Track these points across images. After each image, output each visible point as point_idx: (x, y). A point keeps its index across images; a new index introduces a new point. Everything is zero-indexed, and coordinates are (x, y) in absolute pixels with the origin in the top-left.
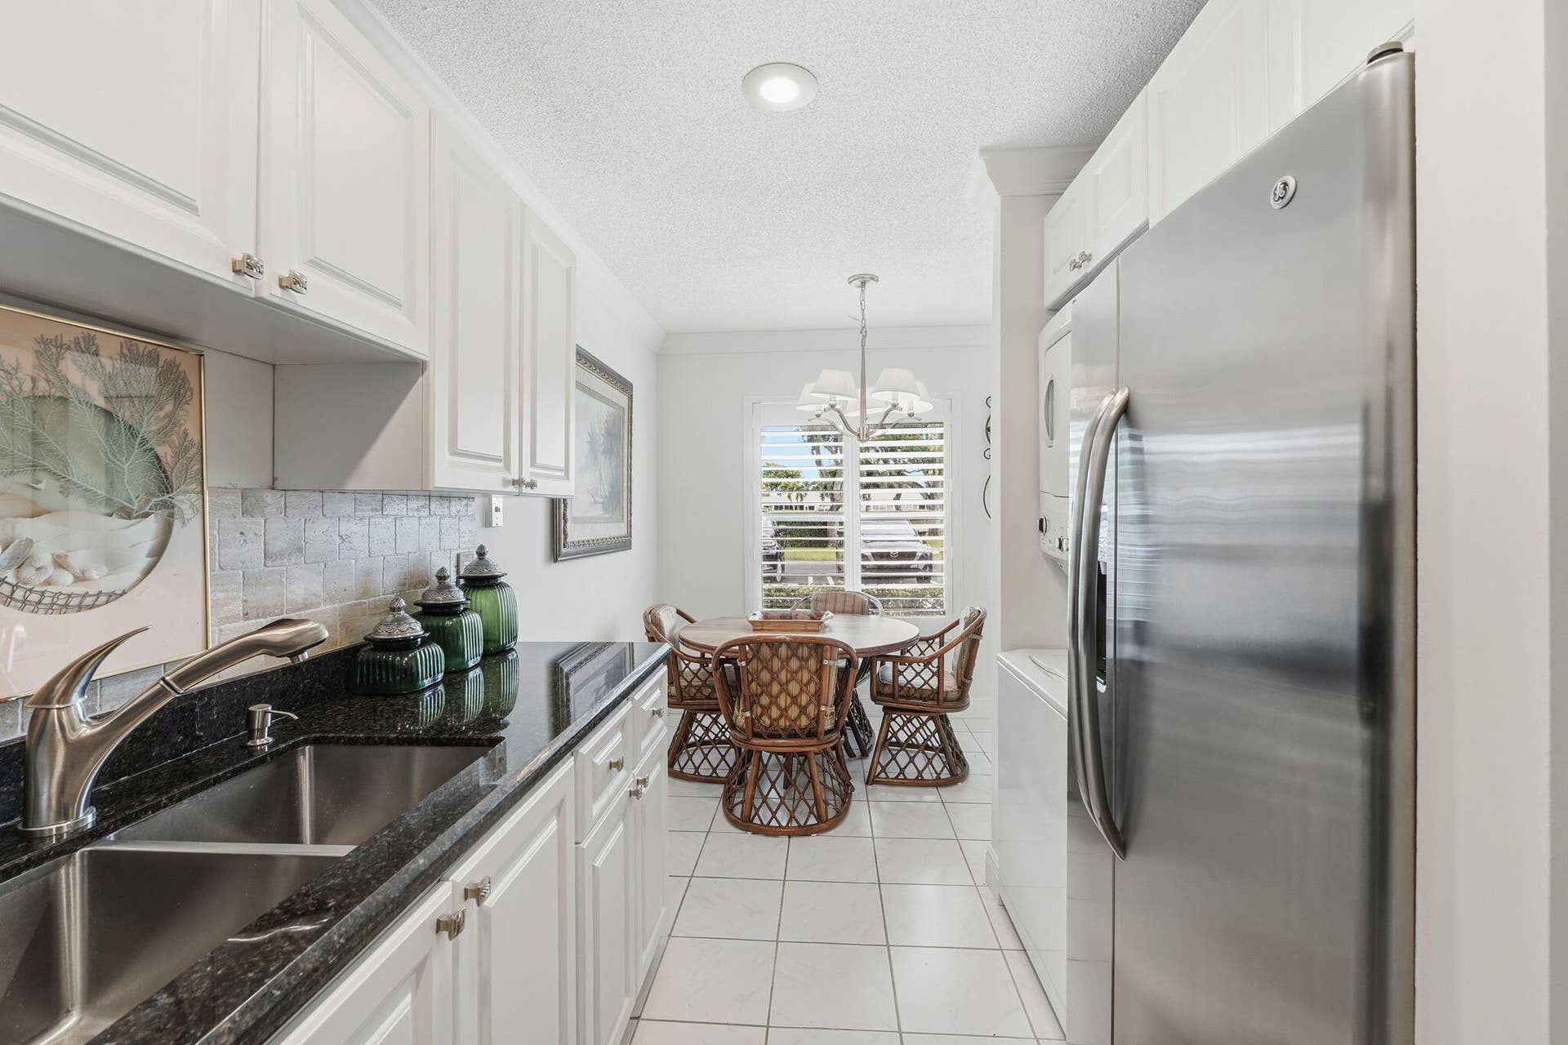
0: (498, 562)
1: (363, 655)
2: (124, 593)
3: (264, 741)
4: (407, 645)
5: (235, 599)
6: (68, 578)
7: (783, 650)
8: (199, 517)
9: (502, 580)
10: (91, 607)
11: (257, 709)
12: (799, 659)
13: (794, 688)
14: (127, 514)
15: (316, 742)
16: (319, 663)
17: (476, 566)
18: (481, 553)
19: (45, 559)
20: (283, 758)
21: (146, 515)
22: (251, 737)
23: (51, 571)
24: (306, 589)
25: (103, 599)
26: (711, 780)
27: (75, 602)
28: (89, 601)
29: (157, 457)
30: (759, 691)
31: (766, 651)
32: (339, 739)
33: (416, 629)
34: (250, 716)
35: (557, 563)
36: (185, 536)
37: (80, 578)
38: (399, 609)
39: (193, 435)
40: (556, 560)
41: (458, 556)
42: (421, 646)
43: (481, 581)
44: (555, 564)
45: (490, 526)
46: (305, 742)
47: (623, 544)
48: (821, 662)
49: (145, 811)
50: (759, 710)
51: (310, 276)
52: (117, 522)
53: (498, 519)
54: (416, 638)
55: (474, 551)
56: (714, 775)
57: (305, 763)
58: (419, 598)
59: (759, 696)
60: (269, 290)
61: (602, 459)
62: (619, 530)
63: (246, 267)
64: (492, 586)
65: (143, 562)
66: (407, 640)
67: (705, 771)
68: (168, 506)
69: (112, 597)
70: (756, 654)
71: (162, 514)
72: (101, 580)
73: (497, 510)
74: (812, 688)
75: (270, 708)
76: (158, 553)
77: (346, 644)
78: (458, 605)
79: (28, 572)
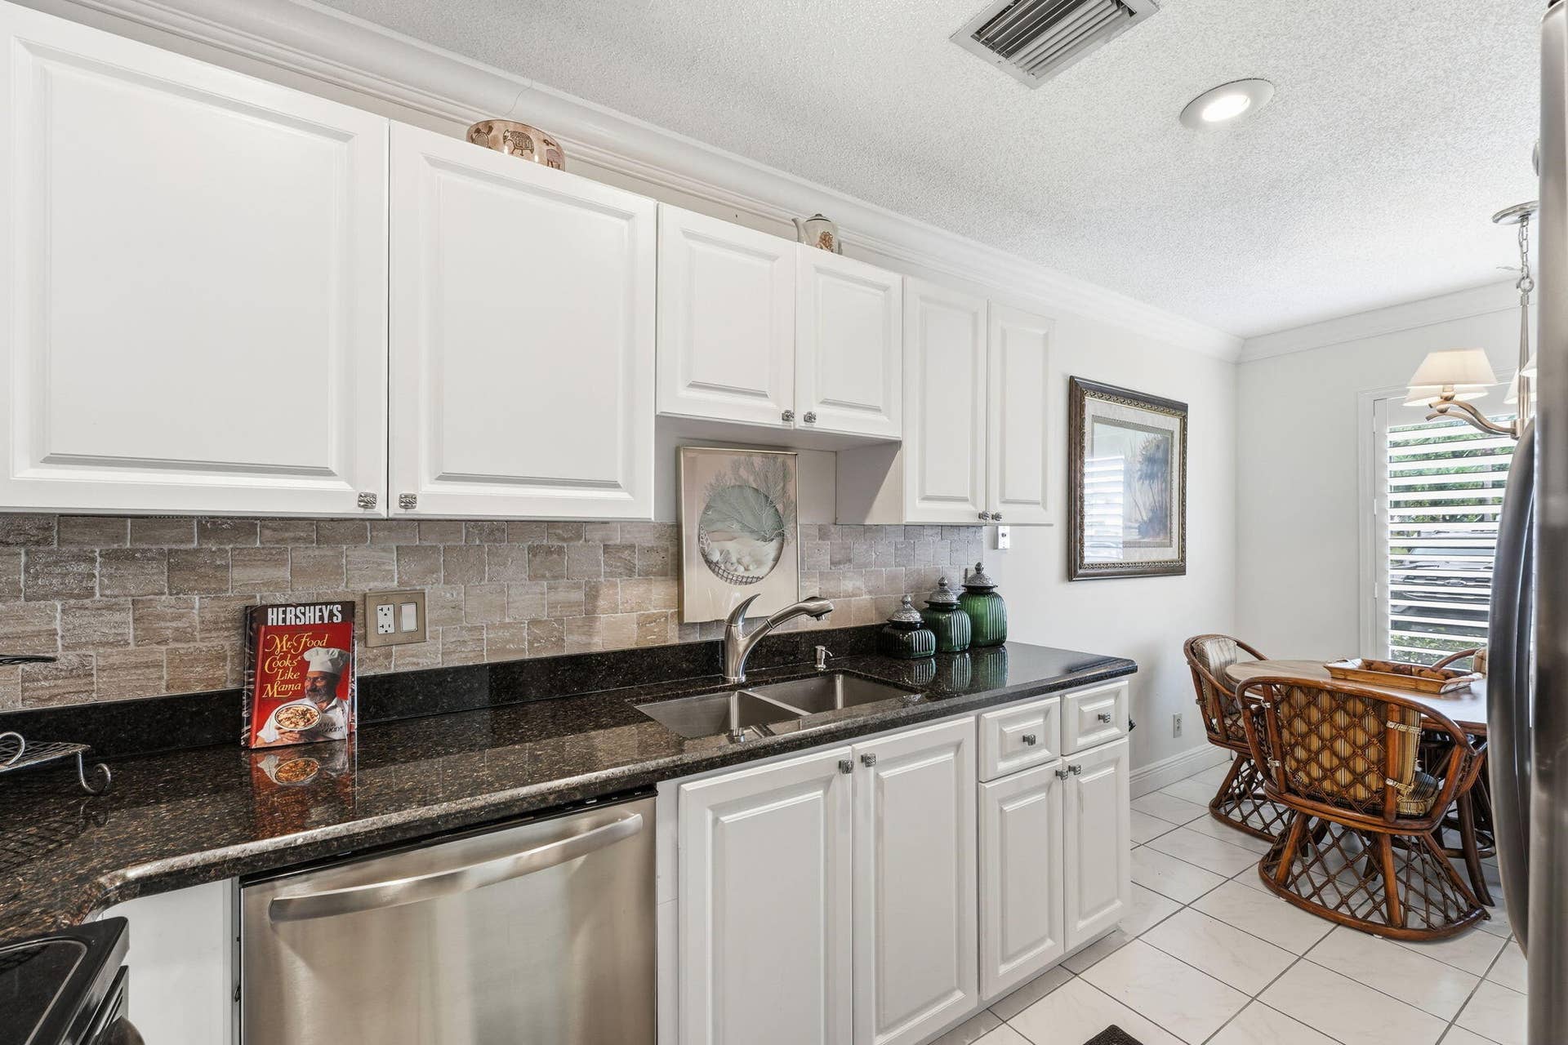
0: (991, 577)
1: (886, 629)
2: (763, 578)
3: (821, 666)
4: (911, 626)
5: (815, 586)
6: (742, 569)
7: (1324, 700)
8: (795, 540)
9: (994, 590)
10: (750, 583)
11: (819, 648)
12: (1348, 714)
13: (1342, 747)
14: (765, 540)
15: (844, 673)
16: (861, 630)
17: (973, 578)
18: (978, 568)
19: (734, 560)
20: (829, 676)
21: (772, 540)
22: (816, 663)
23: (736, 564)
24: (854, 584)
25: (754, 580)
26: (1262, 835)
27: (744, 580)
28: (749, 580)
29: (776, 510)
30: (1293, 741)
31: (1299, 697)
32: (854, 673)
33: (916, 617)
34: (816, 650)
35: (1072, 583)
36: (789, 551)
37: (747, 569)
38: (907, 603)
39: (793, 498)
40: (1070, 579)
41: (966, 570)
42: (919, 629)
43: (977, 590)
44: (1069, 583)
45: (997, 548)
46: (840, 672)
47: (1176, 569)
48: (1385, 724)
49: (763, 682)
50: (1294, 764)
51: (817, 410)
52: (760, 543)
53: (1004, 543)
54: (917, 623)
55: (973, 567)
56: (1266, 831)
57: (839, 682)
58: (927, 599)
59: (1293, 747)
60: (799, 423)
61: (1137, 485)
62: (1170, 554)
63: (787, 416)
64: (984, 595)
65: (771, 563)
66: (910, 623)
67: (1255, 822)
68: (782, 535)
69: (759, 579)
70: (1287, 697)
71: (780, 538)
72: (755, 572)
73: (1004, 535)
74: (1372, 753)
75: (824, 649)
76: (777, 560)
77: (879, 622)
78: (952, 605)
79: (729, 565)
